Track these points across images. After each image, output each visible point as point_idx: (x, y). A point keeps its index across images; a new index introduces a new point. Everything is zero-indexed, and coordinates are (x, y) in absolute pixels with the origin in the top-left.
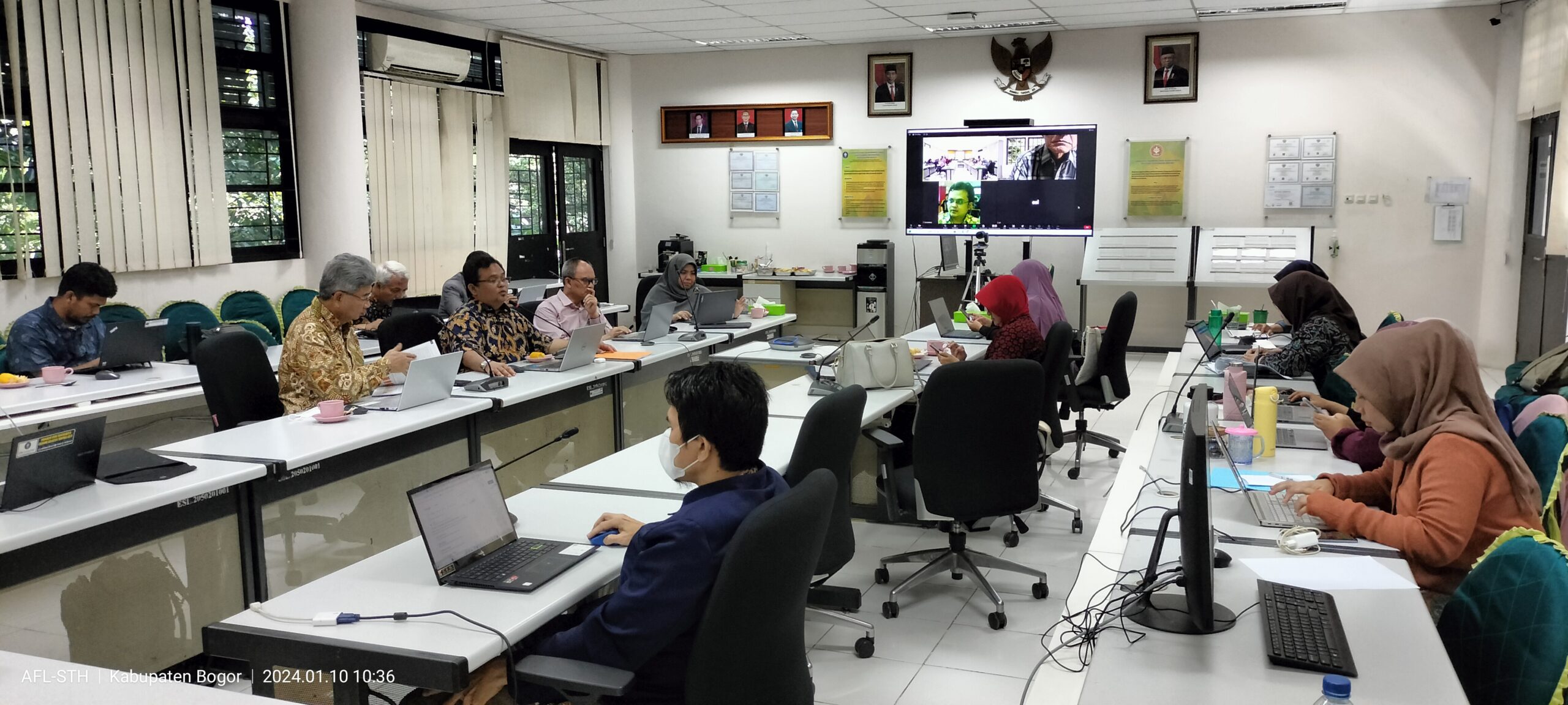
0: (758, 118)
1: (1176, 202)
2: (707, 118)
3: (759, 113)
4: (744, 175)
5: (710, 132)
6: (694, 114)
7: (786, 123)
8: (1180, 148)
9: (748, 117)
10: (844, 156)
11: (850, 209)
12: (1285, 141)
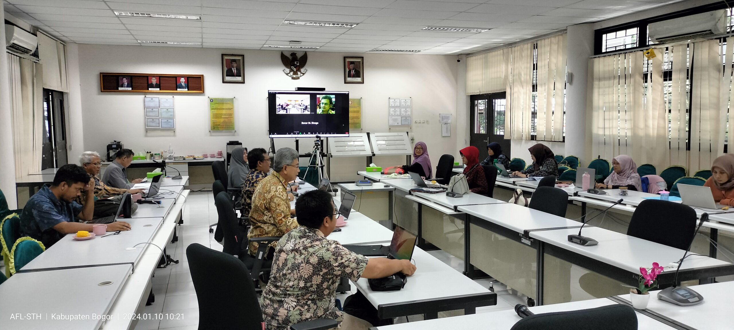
0: (161, 81)
1: (358, 123)
2: (130, 79)
3: (161, 78)
4: (154, 109)
5: (132, 87)
6: (122, 77)
7: (178, 84)
8: (359, 102)
9: (155, 80)
10: (211, 101)
11: (215, 127)
12: (395, 100)
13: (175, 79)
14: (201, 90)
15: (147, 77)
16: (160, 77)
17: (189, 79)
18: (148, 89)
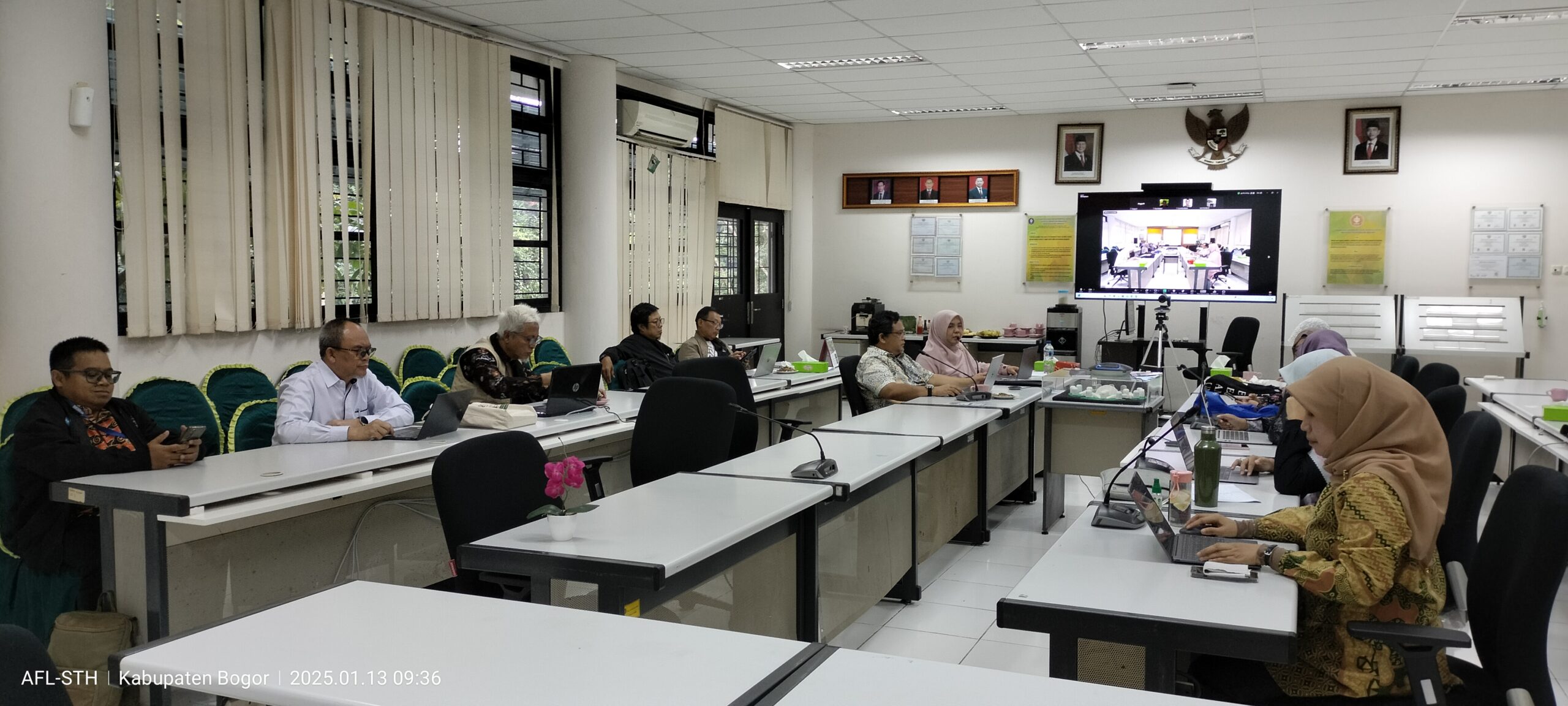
1: (1377, 271)
2: (889, 184)
4: (926, 240)
5: (892, 198)
6: (877, 181)
7: (970, 190)
8: (1381, 218)
9: (932, 185)
10: (1029, 222)
11: (1035, 274)
12: (1490, 213)
13: (965, 180)
14: (1013, 201)
15: (916, 179)
18: (919, 202)
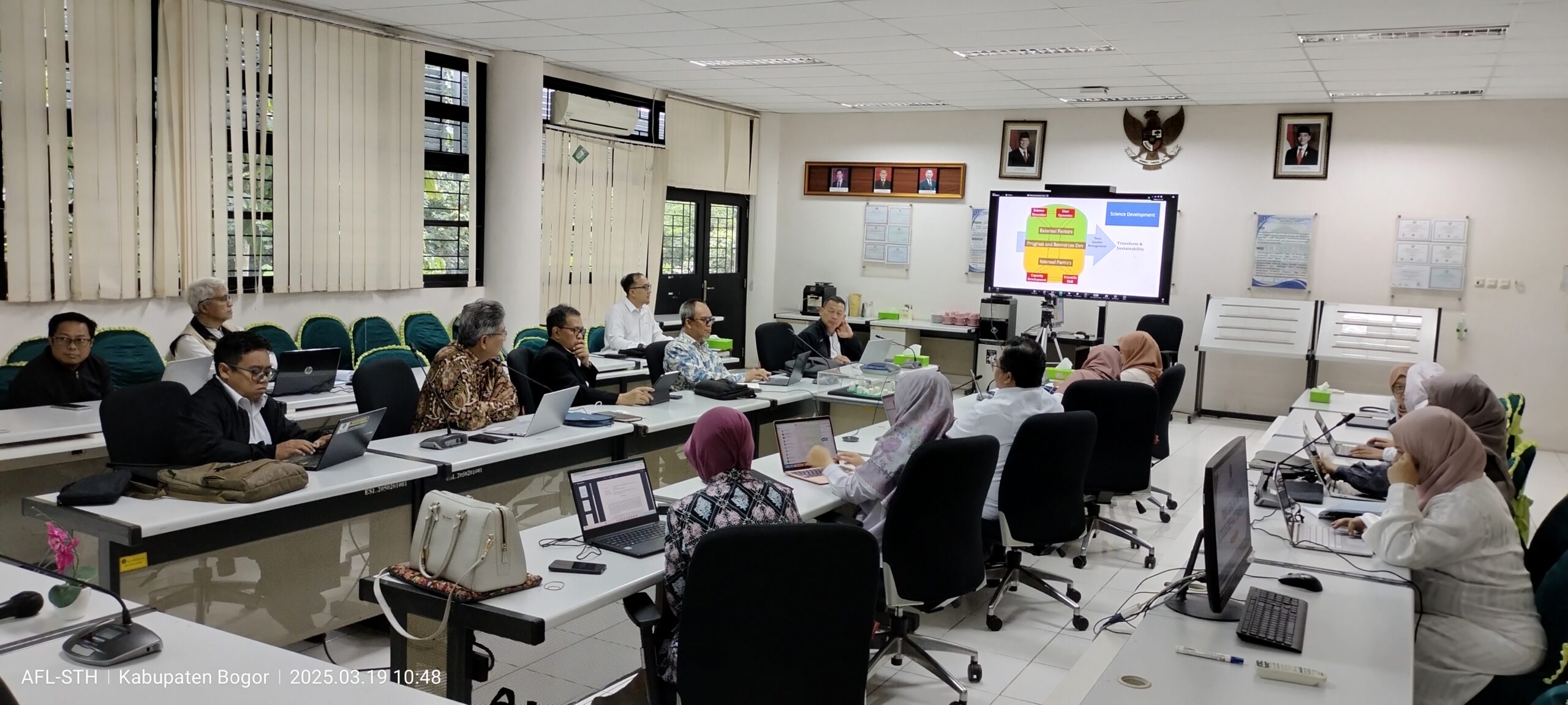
2: (847, 173)
4: (878, 228)
5: (849, 186)
6: (836, 169)
7: (921, 182)
8: (1309, 223)
9: (886, 175)
12: (1415, 223)
14: (959, 193)
16: (895, 169)
17: (942, 171)
